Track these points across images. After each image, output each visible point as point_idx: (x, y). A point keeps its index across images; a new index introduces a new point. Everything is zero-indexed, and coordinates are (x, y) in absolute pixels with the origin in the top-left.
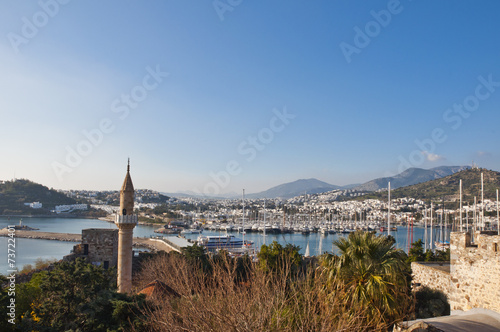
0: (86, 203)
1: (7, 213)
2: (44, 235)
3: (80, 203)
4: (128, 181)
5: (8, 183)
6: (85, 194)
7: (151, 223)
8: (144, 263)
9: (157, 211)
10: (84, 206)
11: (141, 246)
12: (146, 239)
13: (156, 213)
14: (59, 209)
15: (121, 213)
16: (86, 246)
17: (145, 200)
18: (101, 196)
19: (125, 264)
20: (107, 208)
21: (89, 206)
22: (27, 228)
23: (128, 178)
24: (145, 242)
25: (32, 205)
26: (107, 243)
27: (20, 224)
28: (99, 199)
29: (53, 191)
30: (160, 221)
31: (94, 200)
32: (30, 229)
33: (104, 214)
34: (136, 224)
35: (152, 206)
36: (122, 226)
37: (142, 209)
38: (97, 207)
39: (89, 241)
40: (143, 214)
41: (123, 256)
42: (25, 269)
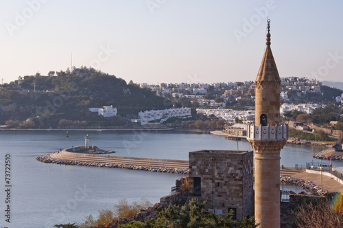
0: (189, 105)
1: (64, 125)
2: (124, 162)
3: (178, 106)
4: (269, 63)
5: (62, 74)
6: (185, 89)
7: (307, 141)
8: (301, 214)
9: (317, 118)
10: (185, 111)
11: (290, 183)
12: (299, 170)
13: (317, 121)
14: (144, 117)
15: (257, 121)
16: (197, 181)
17: (294, 97)
18: (214, 93)
19: (266, 213)
20: (225, 115)
21: (194, 112)
22: (95, 150)
23: (269, 57)
24: (296, 176)
25: (101, 111)
26: (232, 176)
27: (85, 143)
28: (209, 97)
29: (133, 87)
30: (325, 137)
31: (202, 101)
32: (101, 152)
33: (221, 125)
34: (284, 143)
35: (307, 108)
36: (260, 145)
37: (289, 115)
38: (208, 112)
39: (202, 172)
40: (291, 124)
41: (264, 200)
42: (102, 218)
